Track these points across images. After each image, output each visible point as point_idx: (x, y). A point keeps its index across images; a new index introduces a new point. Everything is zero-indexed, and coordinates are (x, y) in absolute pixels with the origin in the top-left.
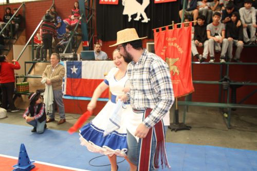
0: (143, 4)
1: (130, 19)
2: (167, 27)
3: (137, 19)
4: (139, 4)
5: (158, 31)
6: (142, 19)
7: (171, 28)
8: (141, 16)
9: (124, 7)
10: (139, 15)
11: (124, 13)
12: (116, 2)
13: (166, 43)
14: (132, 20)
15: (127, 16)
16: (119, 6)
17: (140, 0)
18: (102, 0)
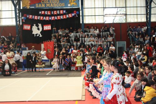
0: (40, 30)
1: (35, 36)
3: (38, 35)
4: (38, 30)
5: (44, 42)
6: (40, 35)
7: (48, 41)
8: (39, 34)
9: (33, 31)
10: (38, 34)
11: (33, 33)
12: (29, 29)
13: (47, 45)
15: (34, 34)
16: (31, 31)
17: (38, 29)
18: (24, 28)
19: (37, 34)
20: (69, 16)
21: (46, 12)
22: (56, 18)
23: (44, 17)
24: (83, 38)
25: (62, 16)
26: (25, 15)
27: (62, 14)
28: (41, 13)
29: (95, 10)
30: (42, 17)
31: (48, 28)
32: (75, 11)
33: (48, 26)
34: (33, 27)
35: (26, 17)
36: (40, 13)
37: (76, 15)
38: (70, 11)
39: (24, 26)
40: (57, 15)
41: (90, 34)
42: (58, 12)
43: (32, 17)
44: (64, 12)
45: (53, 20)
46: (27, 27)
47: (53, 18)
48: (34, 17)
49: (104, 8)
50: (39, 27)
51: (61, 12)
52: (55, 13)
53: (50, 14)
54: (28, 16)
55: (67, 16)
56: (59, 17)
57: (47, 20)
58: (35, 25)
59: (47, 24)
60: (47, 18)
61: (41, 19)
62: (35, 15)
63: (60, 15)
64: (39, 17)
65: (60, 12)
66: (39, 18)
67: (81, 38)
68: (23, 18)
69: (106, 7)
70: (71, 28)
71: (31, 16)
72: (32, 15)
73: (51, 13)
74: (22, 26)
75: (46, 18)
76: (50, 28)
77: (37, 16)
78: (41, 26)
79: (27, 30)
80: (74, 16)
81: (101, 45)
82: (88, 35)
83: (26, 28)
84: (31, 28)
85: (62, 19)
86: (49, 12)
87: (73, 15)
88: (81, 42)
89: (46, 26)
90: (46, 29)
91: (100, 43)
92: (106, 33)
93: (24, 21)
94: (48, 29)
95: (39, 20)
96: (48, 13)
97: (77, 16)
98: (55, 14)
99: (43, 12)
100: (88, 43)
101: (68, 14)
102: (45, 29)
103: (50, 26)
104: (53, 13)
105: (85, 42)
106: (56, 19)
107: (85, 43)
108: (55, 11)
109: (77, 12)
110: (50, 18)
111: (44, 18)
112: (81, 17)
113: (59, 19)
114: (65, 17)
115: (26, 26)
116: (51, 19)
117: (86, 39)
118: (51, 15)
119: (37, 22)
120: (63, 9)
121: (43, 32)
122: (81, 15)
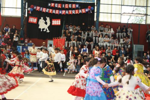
0: (47, 25)
1: (41, 30)
2: (58, 38)
3: (45, 30)
4: (46, 25)
5: (54, 39)
6: (47, 31)
8: (46, 29)
9: (39, 25)
11: (39, 28)
12: (36, 23)
13: (57, 42)
14: (42, 31)
15: (40, 29)
16: (37, 25)
17: (46, 23)
18: (30, 21)
19: (43, 29)
20: (82, 11)
21: (56, 4)
22: (67, 12)
23: (54, 10)
24: (97, 38)
25: (74, 11)
26: (32, 5)
27: (74, 8)
28: (51, 5)
29: (112, 7)
30: (51, 10)
31: (56, 22)
32: (89, 6)
33: (57, 21)
34: (40, 20)
35: (33, 8)
36: (49, 5)
37: (90, 10)
38: (83, 6)
39: (30, 18)
40: (69, 9)
41: (104, 33)
42: (70, 6)
43: (40, 9)
44: (77, 6)
45: (63, 14)
46: (33, 20)
47: (64, 12)
48: (42, 9)
49: (122, 5)
50: (47, 21)
51: (74, 6)
52: (66, 6)
53: (60, 7)
54: (35, 8)
55: (80, 11)
56: (70, 11)
57: (57, 14)
58: (42, 18)
59: (56, 19)
60: (57, 12)
61: (50, 12)
62: (43, 7)
63: (72, 9)
64: (48, 9)
65: (72, 6)
66: (47, 11)
67: (94, 38)
68: (29, 9)
69: (125, 5)
70: (83, 24)
71: (38, 8)
72: (40, 6)
73: (62, 6)
74: (28, 18)
75: (55, 12)
76: (59, 23)
77: (45, 9)
78: (49, 20)
79: (32, 24)
80: (87, 12)
81: (117, 47)
82: (102, 35)
83: (31, 21)
84: (38, 21)
85: (74, 14)
86: (59, 4)
87: (87, 10)
88: (94, 42)
89: (55, 21)
90: (55, 24)
91: (116, 45)
92: (122, 34)
93: (30, 13)
94: (57, 24)
95: (47, 12)
96: (58, 6)
97: (91, 12)
98: (67, 8)
99: (53, 4)
100: (102, 44)
101: (81, 9)
102: (53, 24)
103: (60, 21)
104: (65, 6)
105: (98, 42)
106: (67, 14)
107: (99, 44)
108: (67, 5)
109: (92, 8)
110: (60, 12)
111: (54, 12)
112: (95, 14)
113: (70, 14)
114: (77, 12)
115: (32, 18)
116: (62, 13)
117: (100, 38)
118: (62, 9)
119: (45, 15)
120: (76, 3)
121: (51, 27)
122: (95, 11)
